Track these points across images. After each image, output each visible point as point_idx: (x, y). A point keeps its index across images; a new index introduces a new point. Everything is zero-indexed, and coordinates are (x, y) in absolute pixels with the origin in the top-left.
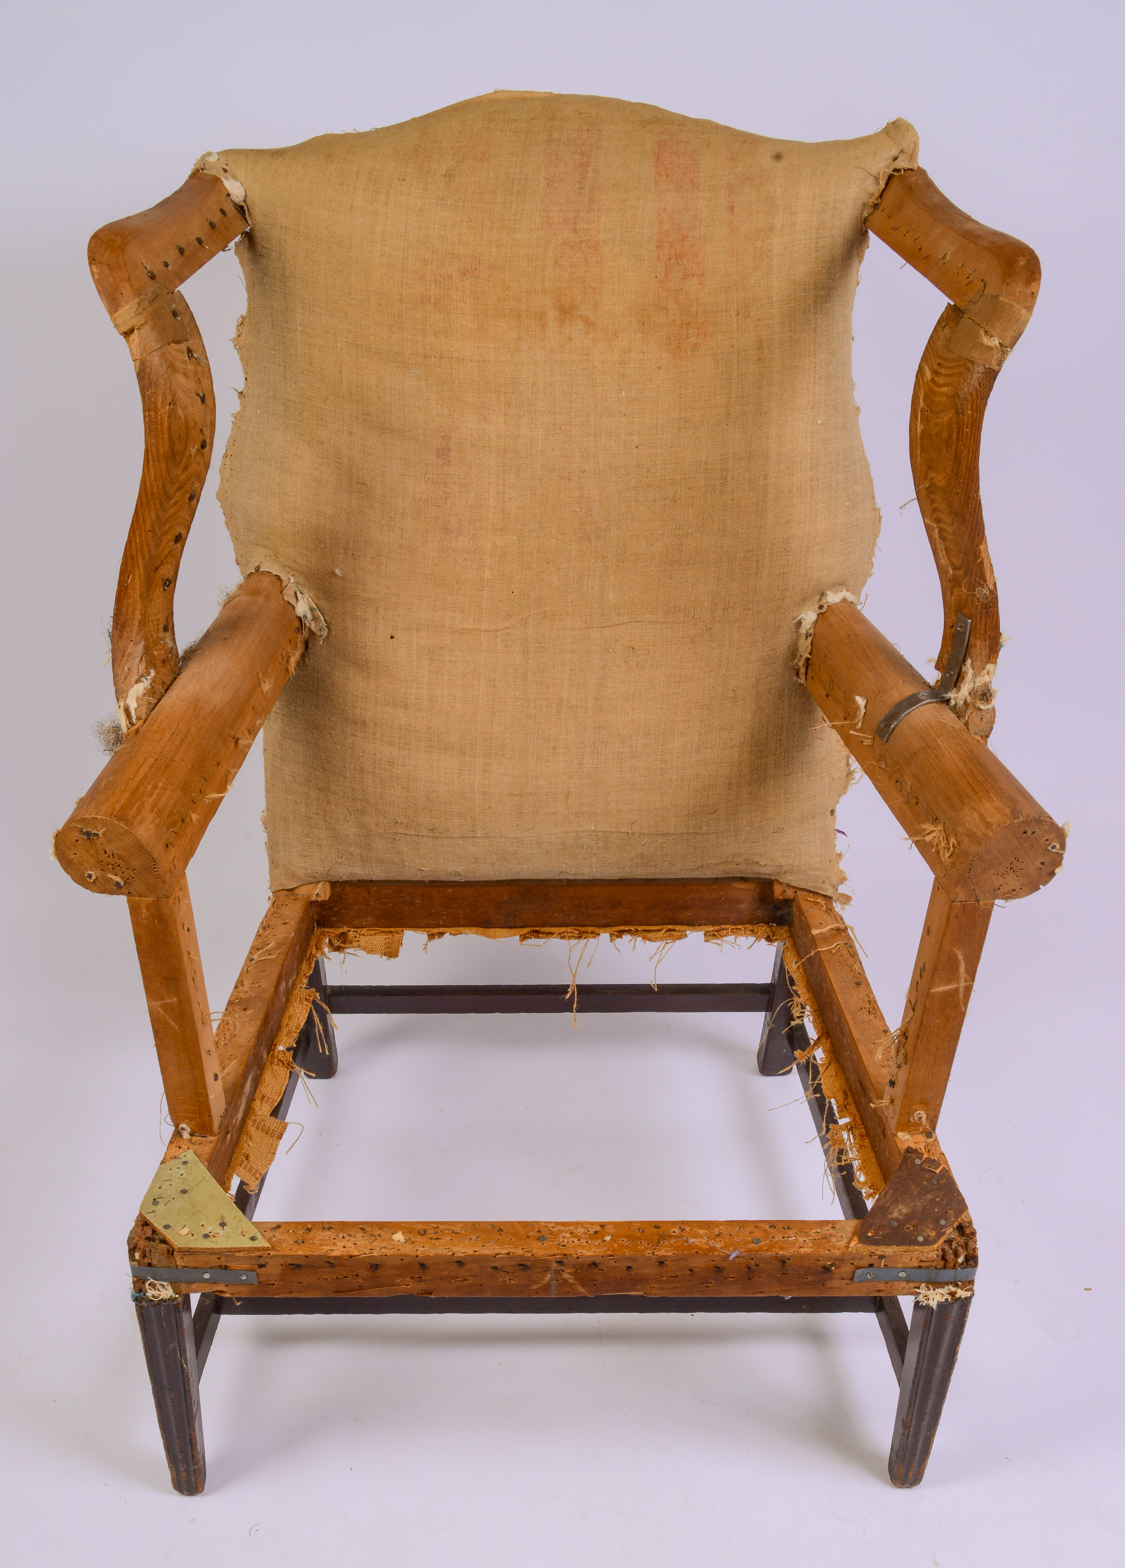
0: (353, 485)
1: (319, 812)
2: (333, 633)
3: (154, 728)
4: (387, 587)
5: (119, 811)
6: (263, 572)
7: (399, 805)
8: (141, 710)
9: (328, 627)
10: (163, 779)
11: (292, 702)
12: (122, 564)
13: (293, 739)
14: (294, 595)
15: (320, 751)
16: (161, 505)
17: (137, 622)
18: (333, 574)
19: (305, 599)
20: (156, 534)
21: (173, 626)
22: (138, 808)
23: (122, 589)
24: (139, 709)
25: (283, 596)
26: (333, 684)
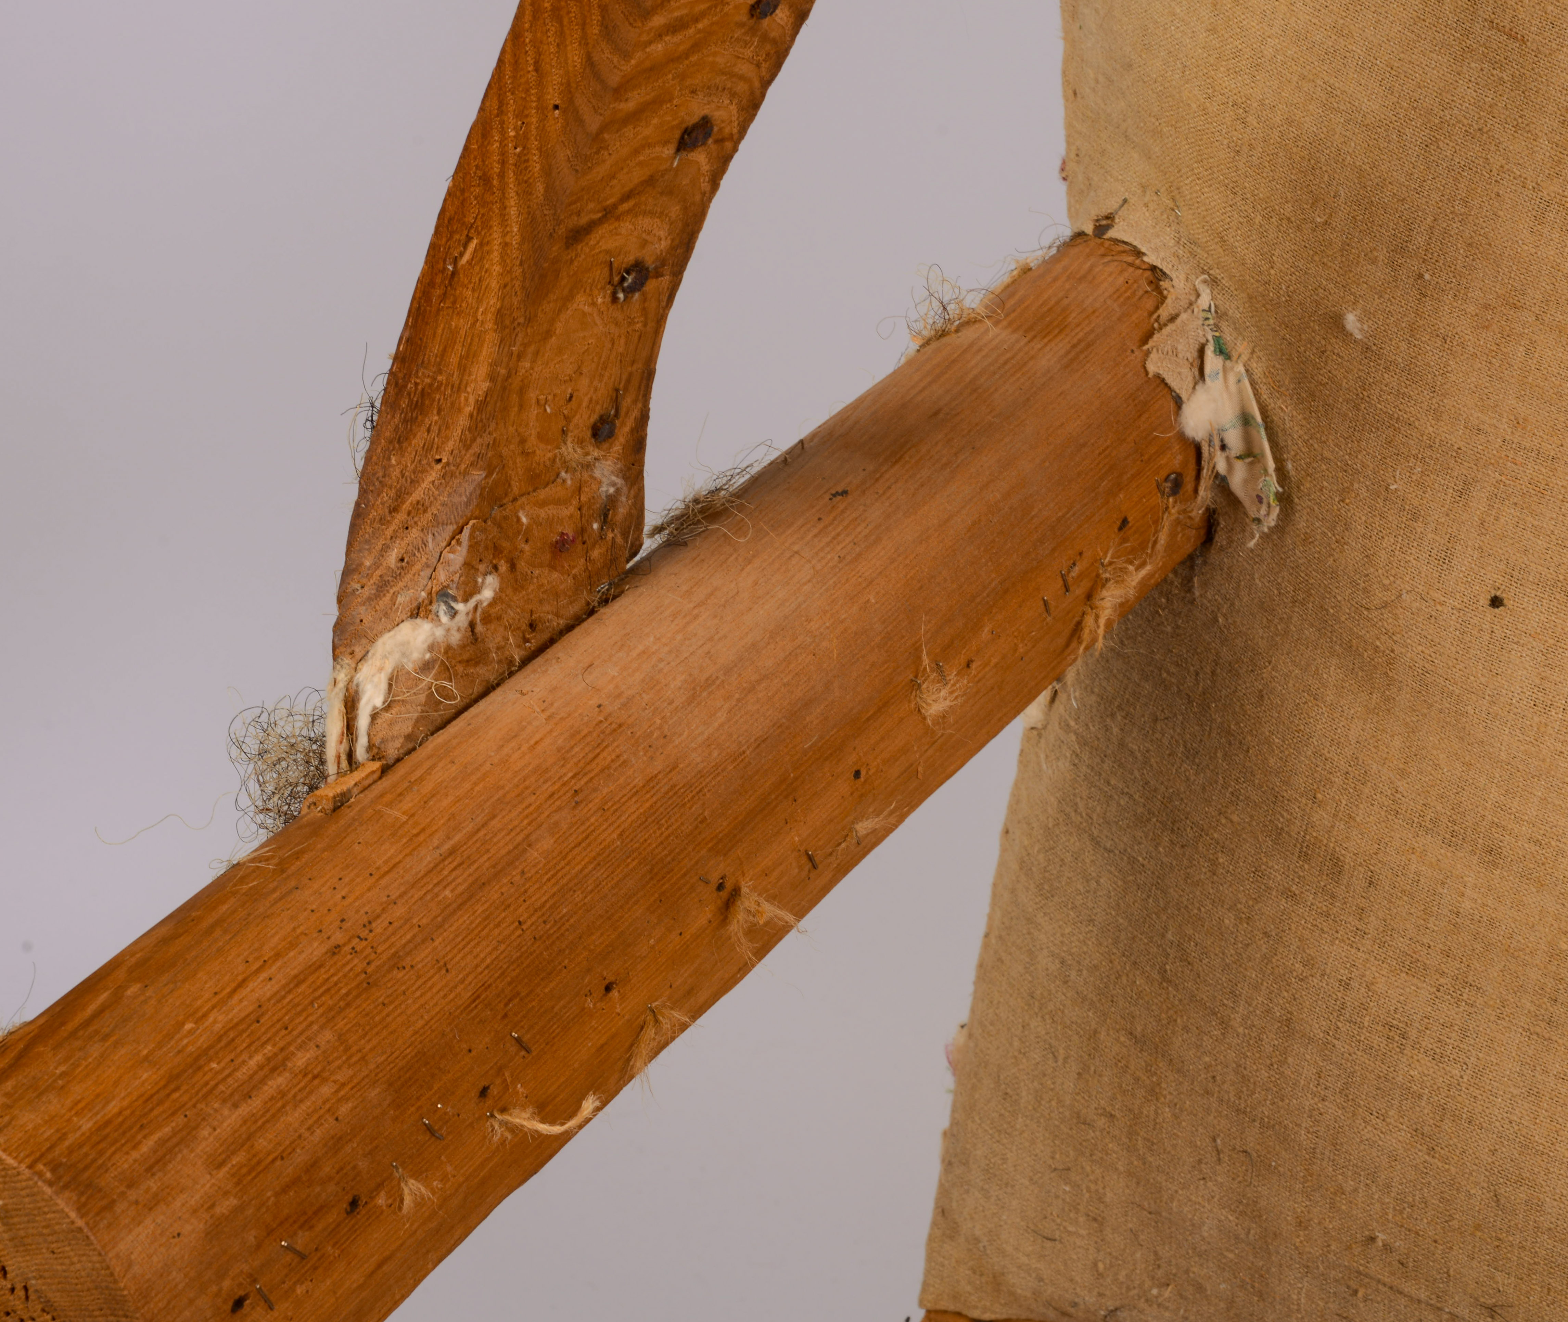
0: (1477, 27)
1: (1118, 1114)
2: (1301, 522)
3: (396, 813)
4: (1518, 423)
5: (81, 1146)
6: (1116, 241)
7: (1389, 1186)
8: (391, 724)
9: (1285, 500)
10: (328, 1035)
11: (1120, 708)
12: (450, 194)
13: (1093, 839)
14: (1192, 354)
15: (1165, 909)
16: (608, 31)
17: (472, 400)
18: (1336, 323)
19: (1232, 379)
20: (580, 121)
21: (644, 418)
22: (162, 1142)
23: (438, 280)
24: (387, 715)
25: (1148, 353)
26: (1261, 697)
